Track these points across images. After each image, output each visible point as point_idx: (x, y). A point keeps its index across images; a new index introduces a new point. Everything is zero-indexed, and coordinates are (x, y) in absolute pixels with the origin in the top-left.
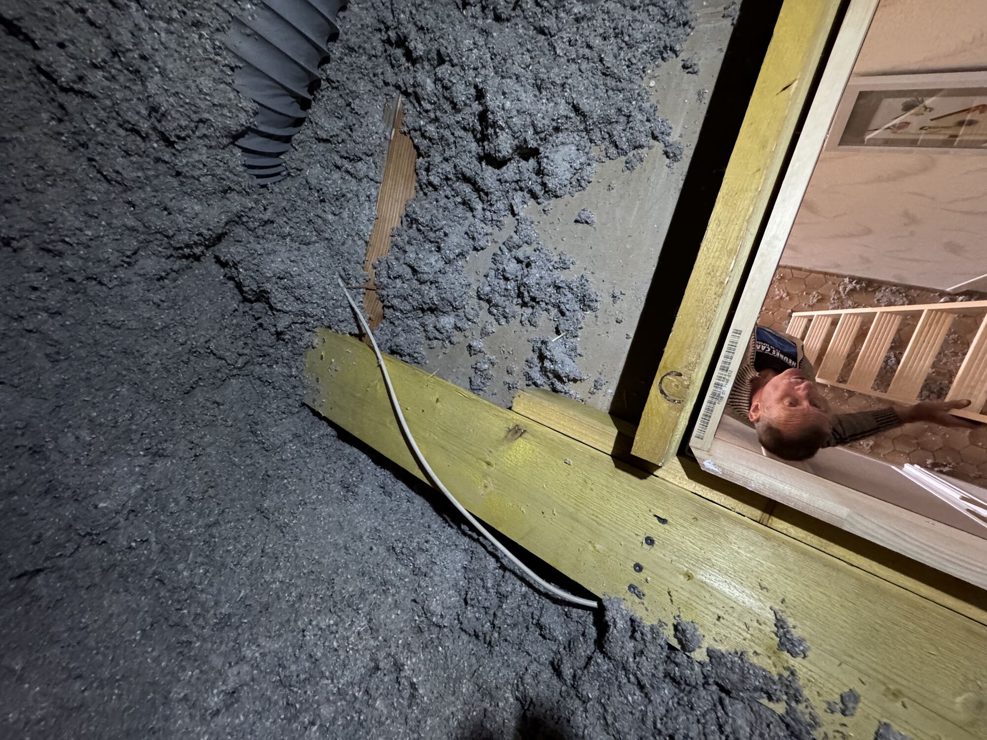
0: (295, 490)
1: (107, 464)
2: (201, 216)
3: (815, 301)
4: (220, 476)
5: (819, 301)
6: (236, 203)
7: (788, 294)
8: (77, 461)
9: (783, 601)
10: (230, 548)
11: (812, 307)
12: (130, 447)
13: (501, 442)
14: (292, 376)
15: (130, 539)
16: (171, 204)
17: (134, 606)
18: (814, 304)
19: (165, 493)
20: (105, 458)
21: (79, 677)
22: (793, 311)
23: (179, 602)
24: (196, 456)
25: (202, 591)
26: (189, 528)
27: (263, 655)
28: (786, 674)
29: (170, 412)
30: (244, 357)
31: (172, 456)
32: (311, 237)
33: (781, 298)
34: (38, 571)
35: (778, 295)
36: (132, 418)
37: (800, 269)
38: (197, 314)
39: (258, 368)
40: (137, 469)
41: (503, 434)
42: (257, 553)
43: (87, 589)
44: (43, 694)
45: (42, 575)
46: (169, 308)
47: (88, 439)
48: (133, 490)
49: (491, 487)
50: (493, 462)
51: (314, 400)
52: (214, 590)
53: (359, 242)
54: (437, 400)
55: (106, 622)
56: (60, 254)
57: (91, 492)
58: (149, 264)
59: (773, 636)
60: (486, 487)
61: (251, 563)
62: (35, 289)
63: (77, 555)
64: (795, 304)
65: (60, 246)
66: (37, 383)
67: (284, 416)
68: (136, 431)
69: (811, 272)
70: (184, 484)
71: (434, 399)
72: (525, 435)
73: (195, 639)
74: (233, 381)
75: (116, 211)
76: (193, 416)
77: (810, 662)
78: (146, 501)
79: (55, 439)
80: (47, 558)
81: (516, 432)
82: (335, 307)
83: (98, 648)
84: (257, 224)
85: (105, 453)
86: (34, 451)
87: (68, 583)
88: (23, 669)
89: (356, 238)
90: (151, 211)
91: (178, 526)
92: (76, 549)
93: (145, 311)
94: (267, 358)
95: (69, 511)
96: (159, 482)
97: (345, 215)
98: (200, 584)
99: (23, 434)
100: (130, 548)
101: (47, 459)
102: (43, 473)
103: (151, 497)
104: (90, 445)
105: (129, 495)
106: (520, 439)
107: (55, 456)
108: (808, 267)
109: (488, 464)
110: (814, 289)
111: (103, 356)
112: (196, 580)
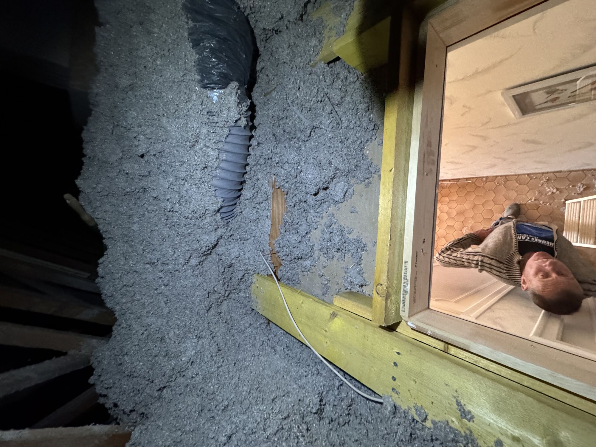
0: (251, 350)
1: (184, 342)
2: (209, 240)
3: (582, 190)
4: (222, 345)
5: (585, 189)
6: (220, 232)
7: (557, 190)
8: (175, 342)
9: (456, 391)
10: (227, 376)
11: (581, 195)
12: (190, 335)
13: (329, 321)
14: (246, 297)
15: (193, 373)
16: (199, 239)
17: (195, 401)
18: (582, 192)
19: (203, 353)
20: (183, 340)
21: (179, 430)
22: (566, 200)
23: (210, 400)
24: (213, 337)
25: (218, 395)
26: (212, 368)
27: (240, 421)
28: (468, 432)
29: (203, 319)
30: (228, 291)
31: (205, 338)
32: (248, 236)
33: (553, 193)
34: (164, 387)
35: (550, 191)
36: (191, 322)
37: (560, 172)
38: (210, 277)
39: (233, 295)
40: (193, 344)
41: (329, 317)
42: (237, 379)
43: (180, 395)
44: (169, 436)
45: (166, 389)
46: (201, 276)
47: (178, 333)
48: (193, 353)
49: (329, 342)
50: (327, 330)
51: (256, 307)
52: (222, 394)
53: (266, 235)
54: (302, 303)
55: (187, 408)
56: (168, 264)
57: (180, 354)
58: (194, 262)
59: (457, 411)
60: (327, 343)
61: (235, 383)
62: (161, 278)
63: (176, 381)
64: (566, 195)
65: (168, 262)
66: (162, 313)
67: (245, 316)
68: (192, 328)
69: (571, 171)
70: (209, 350)
71: (301, 303)
72: (338, 316)
73: (216, 416)
74: (225, 302)
75: (183, 245)
76: (211, 320)
77: (476, 424)
78: (197, 357)
79: (168, 334)
80: (168, 382)
81: (334, 315)
82: (259, 265)
83: (184, 418)
84: (228, 237)
85: (183, 338)
86: (162, 339)
87: (174, 392)
88: (163, 425)
89: (265, 234)
90: (193, 242)
91: (208, 367)
92: (176, 378)
93: (193, 279)
94: (236, 290)
95: (173, 363)
96: (201, 349)
97: (259, 225)
98: (217, 392)
99: (158, 333)
100: (193, 377)
101: (165, 342)
102: (165, 347)
103: (198, 355)
104: (178, 335)
105: (191, 355)
106: (336, 318)
107: (168, 341)
108: (566, 170)
109: (326, 331)
110: (578, 182)
111: (181, 299)
112: (216, 390)
